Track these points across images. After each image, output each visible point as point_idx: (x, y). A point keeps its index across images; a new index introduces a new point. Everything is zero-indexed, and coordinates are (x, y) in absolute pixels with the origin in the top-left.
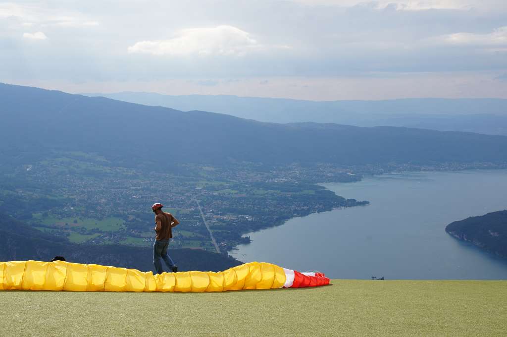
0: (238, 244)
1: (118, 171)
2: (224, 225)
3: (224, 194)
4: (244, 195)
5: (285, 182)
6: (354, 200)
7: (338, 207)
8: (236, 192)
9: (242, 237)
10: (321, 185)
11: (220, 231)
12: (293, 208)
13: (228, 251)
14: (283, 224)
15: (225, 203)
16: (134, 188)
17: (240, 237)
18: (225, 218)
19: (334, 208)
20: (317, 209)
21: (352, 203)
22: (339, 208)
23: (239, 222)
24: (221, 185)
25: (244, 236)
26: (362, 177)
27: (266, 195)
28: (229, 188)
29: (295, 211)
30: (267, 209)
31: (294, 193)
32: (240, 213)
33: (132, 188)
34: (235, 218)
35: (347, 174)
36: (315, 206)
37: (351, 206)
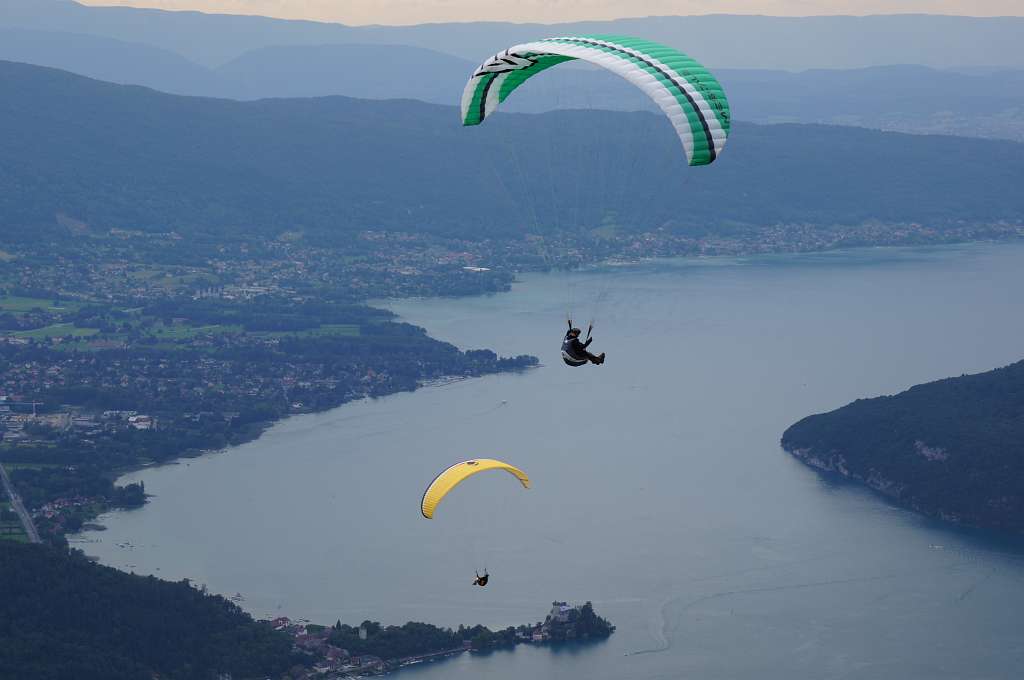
0: (104, 509)
2: (52, 445)
3: (49, 339)
4: (120, 343)
5: (257, 299)
6: (489, 354)
7: (437, 377)
8: (90, 332)
9: (116, 484)
10: (378, 307)
11: (37, 468)
12: (287, 381)
13: (67, 536)
14: (256, 436)
15: (53, 370)
17: (108, 483)
18: (57, 420)
19: (424, 383)
20: (368, 385)
21: (483, 363)
22: (439, 382)
23: (104, 434)
24: (37, 310)
25: (123, 482)
26: (512, 279)
27: (196, 343)
28: (66, 319)
29: (296, 394)
30: (200, 390)
31: (291, 334)
32: (107, 402)
34: (90, 421)
35: (463, 270)
36: (363, 376)
37: (478, 372)
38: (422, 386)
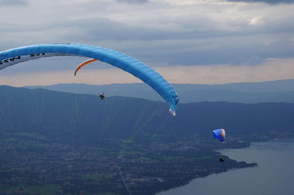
1: (55, 146)
2: (140, 186)
3: (140, 161)
4: (156, 161)
5: (188, 150)
6: (244, 163)
7: (232, 168)
8: (149, 159)
10: (217, 151)
11: (137, 191)
12: (195, 170)
14: (188, 183)
15: (141, 168)
16: (68, 159)
18: (142, 180)
20: (215, 170)
22: (232, 170)
23: (152, 183)
24: (137, 154)
26: (250, 144)
27: (173, 161)
28: (144, 156)
29: (197, 173)
30: (175, 172)
31: (196, 158)
32: (153, 176)
33: (67, 159)
34: (149, 180)
35: (238, 142)
36: (213, 168)
37: (242, 167)
38: (228, 171)
